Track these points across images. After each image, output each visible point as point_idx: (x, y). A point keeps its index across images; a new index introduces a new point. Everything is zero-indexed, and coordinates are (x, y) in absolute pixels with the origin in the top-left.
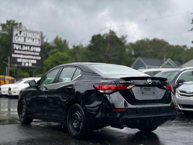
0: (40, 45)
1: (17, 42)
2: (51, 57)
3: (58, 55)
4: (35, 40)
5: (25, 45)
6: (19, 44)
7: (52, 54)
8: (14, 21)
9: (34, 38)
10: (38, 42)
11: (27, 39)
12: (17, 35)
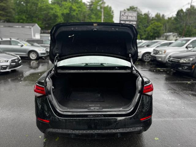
0: (136, 20)
1: (122, 19)
2: (151, 25)
3: (155, 24)
4: (133, 17)
5: (127, 21)
6: (124, 21)
7: (151, 24)
8: (133, 6)
9: (132, 16)
10: (135, 19)
11: (128, 17)
12: (123, 15)
